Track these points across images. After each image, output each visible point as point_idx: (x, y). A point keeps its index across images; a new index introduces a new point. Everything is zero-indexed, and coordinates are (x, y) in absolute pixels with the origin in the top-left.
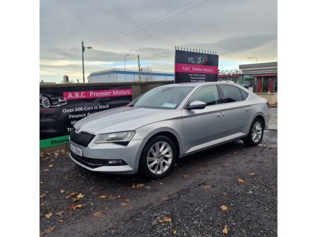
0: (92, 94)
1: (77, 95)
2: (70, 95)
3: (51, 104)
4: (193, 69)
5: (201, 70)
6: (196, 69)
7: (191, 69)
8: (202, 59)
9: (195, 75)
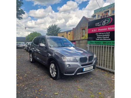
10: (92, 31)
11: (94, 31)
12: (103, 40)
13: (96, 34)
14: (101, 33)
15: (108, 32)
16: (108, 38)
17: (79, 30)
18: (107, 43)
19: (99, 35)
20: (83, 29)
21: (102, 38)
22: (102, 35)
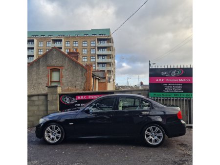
0: (90, 97)
1: (82, 97)
2: (79, 98)
3: (70, 101)
4: (167, 80)
5: (176, 80)
6: (170, 80)
7: (165, 80)
8: (177, 73)
9: (170, 85)
10: (157, 80)
11: (160, 80)
12: (174, 92)
13: (164, 85)
14: (171, 83)
15: (180, 84)
16: (180, 90)
17: (41, 69)
18: (179, 95)
19: (167, 86)
20: (53, 70)
21: (172, 90)
22: (172, 86)
